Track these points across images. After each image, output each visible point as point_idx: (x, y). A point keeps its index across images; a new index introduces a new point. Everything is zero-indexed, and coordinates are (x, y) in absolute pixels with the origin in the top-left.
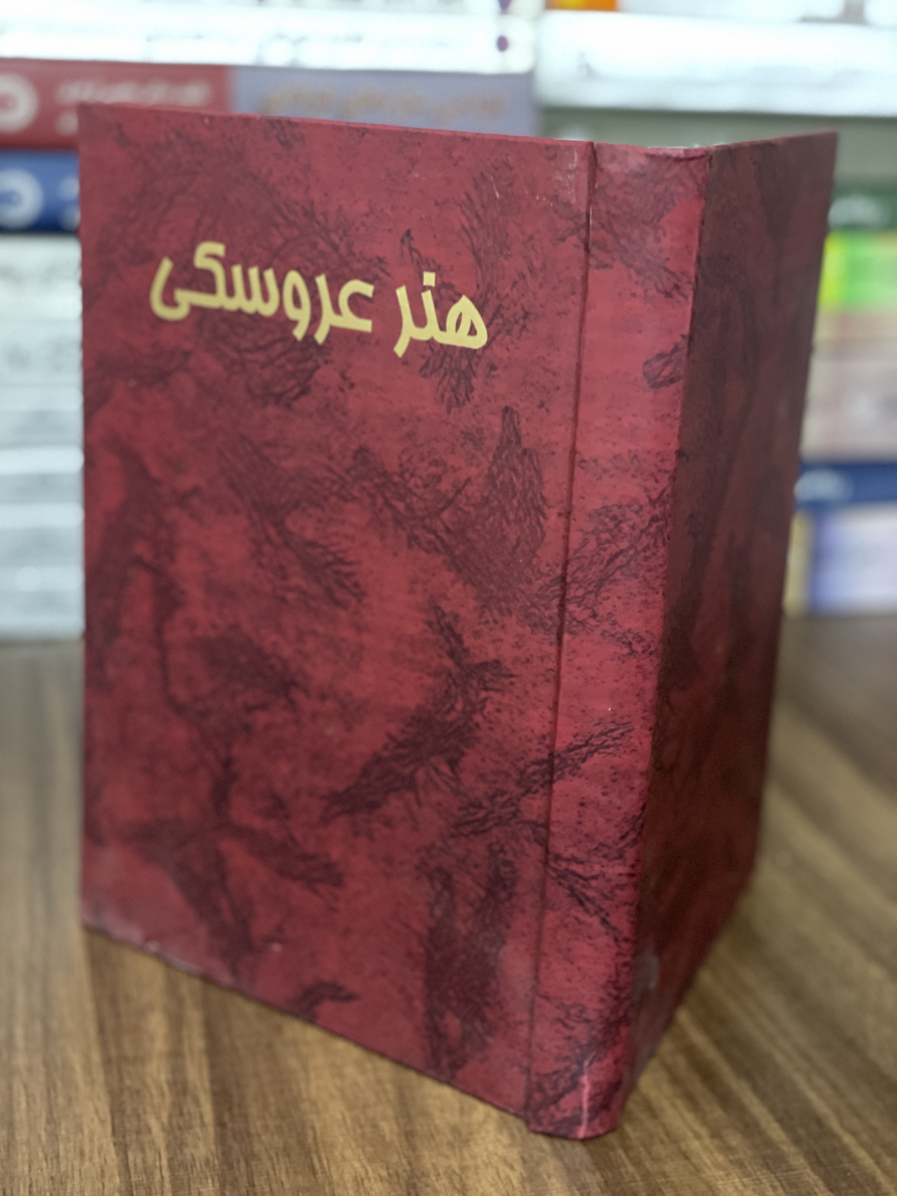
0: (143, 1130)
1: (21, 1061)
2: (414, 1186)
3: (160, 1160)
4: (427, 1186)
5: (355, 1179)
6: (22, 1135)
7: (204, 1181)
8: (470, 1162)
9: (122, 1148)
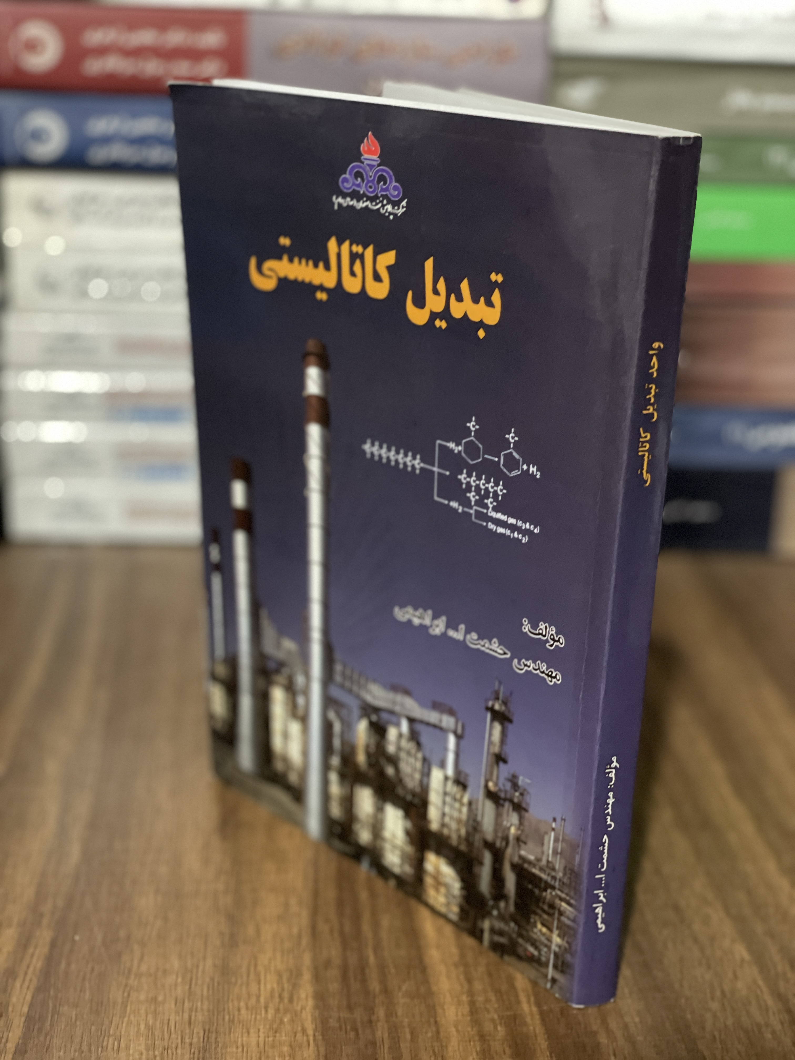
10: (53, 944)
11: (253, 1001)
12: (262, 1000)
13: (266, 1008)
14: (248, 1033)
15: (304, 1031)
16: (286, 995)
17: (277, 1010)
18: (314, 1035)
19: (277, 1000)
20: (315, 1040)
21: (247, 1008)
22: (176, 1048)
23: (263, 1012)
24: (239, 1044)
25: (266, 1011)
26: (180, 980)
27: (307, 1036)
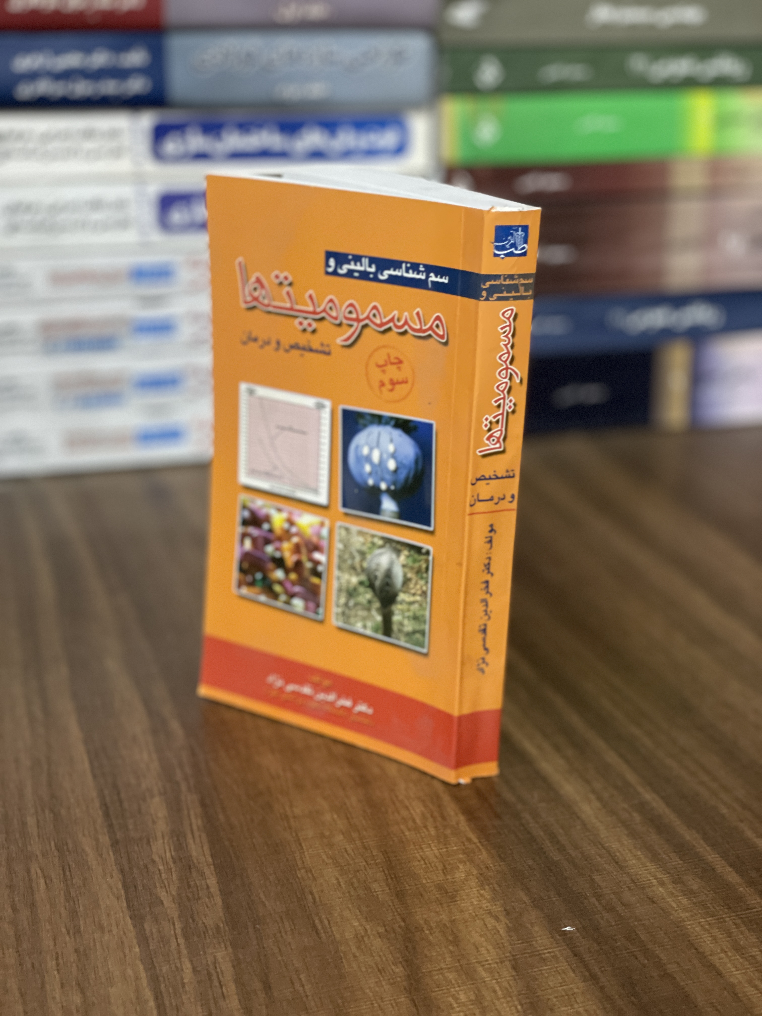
0: (155, 903)
2: (410, 940)
3: (175, 928)
4: (422, 939)
5: (356, 936)
6: (45, 912)
7: (217, 946)
8: (457, 916)
9: (138, 920)
10: (203, 805)
11: (410, 823)
12: (418, 821)
13: (426, 827)
14: (421, 848)
15: (469, 840)
16: (436, 814)
17: (436, 827)
18: (480, 842)
19: (431, 820)
20: (482, 845)
21: (409, 830)
22: (366, 869)
23: (425, 830)
24: (419, 858)
25: (427, 829)
26: (335, 816)
27: (475, 843)
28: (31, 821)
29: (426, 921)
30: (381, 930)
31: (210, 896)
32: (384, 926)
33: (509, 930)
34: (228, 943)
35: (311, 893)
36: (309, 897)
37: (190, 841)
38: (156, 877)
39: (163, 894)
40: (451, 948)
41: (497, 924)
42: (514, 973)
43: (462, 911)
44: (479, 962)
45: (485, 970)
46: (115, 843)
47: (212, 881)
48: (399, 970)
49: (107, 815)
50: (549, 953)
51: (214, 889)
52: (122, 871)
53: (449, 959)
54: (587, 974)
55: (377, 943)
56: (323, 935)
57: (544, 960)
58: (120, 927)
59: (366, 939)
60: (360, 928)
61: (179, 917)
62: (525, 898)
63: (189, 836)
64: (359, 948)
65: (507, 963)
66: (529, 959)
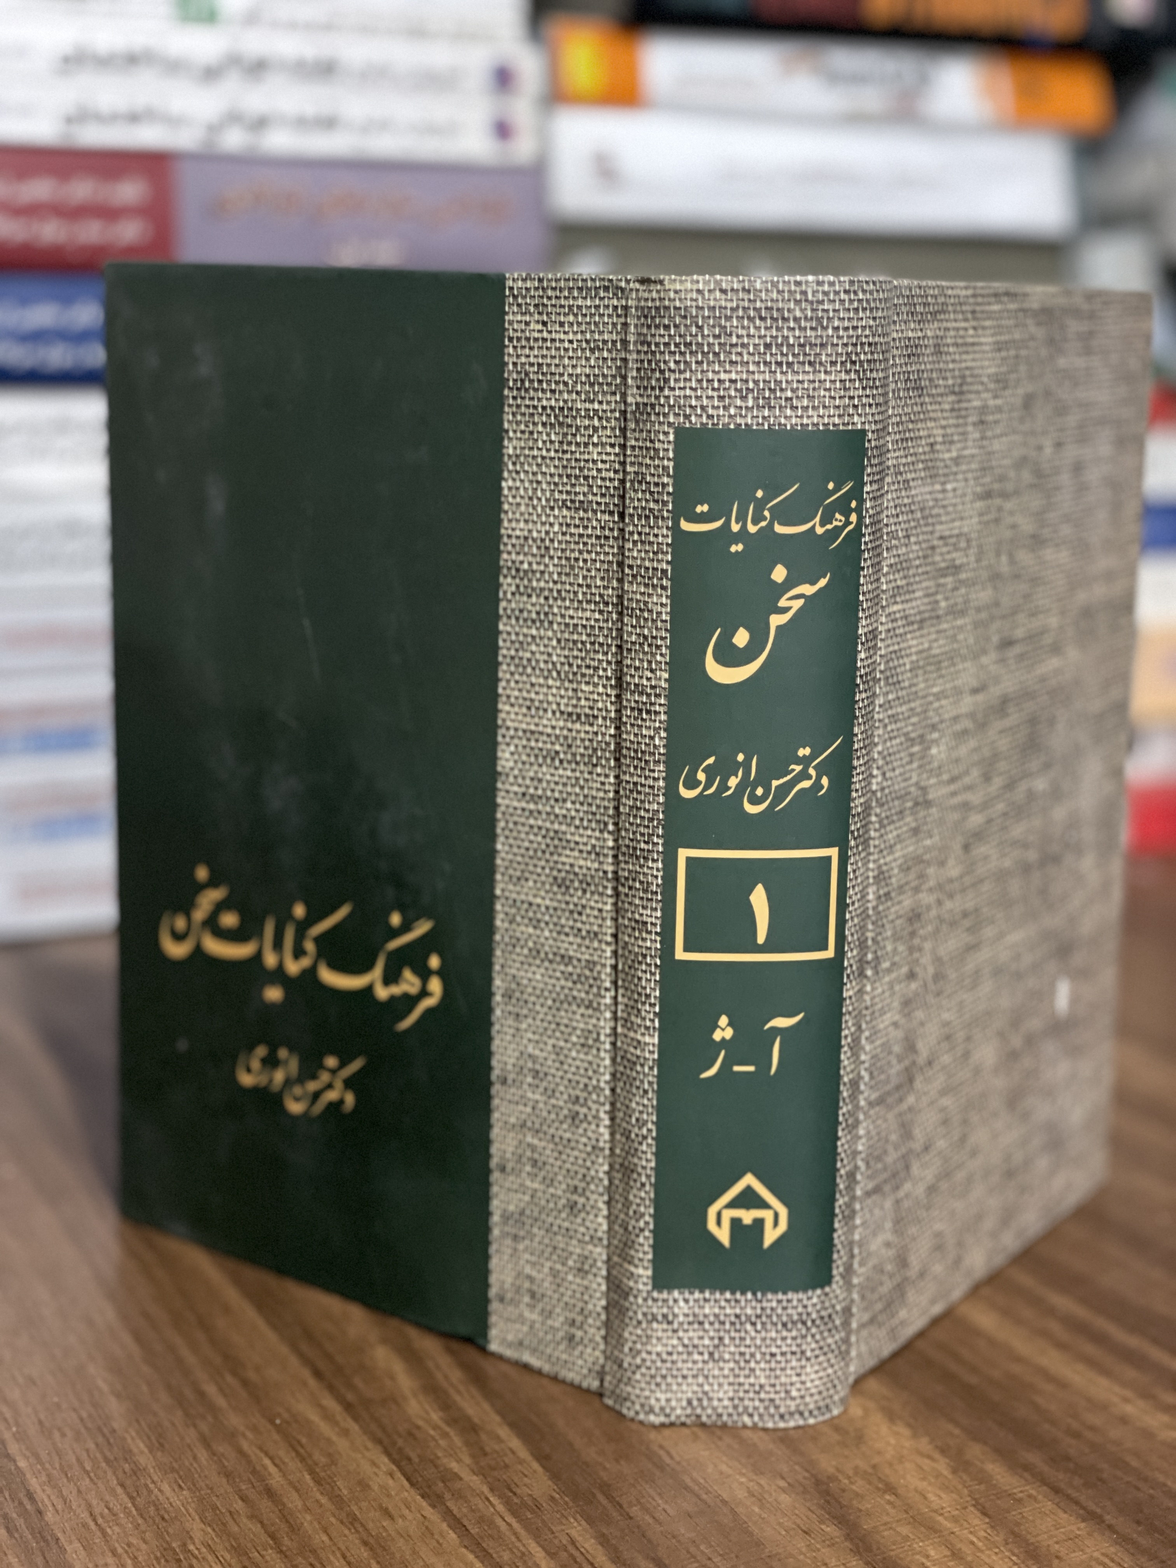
0: (447, 1477)
1: (235, 1421)
2: (828, 1493)
3: (493, 1506)
4: (844, 1491)
5: (751, 1494)
6: (293, 1501)
7: (564, 1521)
8: (876, 1460)
9: (435, 1499)
28: (211, 1390)
29: (838, 1470)
30: (782, 1484)
31: (521, 1462)
32: (783, 1478)
33: (954, 1471)
34: (578, 1516)
35: (661, 1447)
36: (662, 1453)
37: (457, 1398)
38: (432, 1444)
39: (454, 1466)
40: (888, 1497)
41: (935, 1465)
42: (987, 1520)
43: (879, 1453)
44: (936, 1511)
45: (946, 1518)
46: (348, 1407)
47: (515, 1443)
48: (830, 1529)
49: (318, 1374)
50: (1021, 1492)
51: (523, 1453)
52: (379, 1442)
53: (892, 1511)
54: (1082, 1512)
55: (785, 1499)
56: (704, 1497)
57: (1020, 1501)
58: (413, 1509)
59: (766, 1496)
60: (752, 1484)
61: (492, 1490)
62: (957, 1431)
63: (451, 1391)
64: (762, 1507)
65: (972, 1509)
66: (999, 1502)
